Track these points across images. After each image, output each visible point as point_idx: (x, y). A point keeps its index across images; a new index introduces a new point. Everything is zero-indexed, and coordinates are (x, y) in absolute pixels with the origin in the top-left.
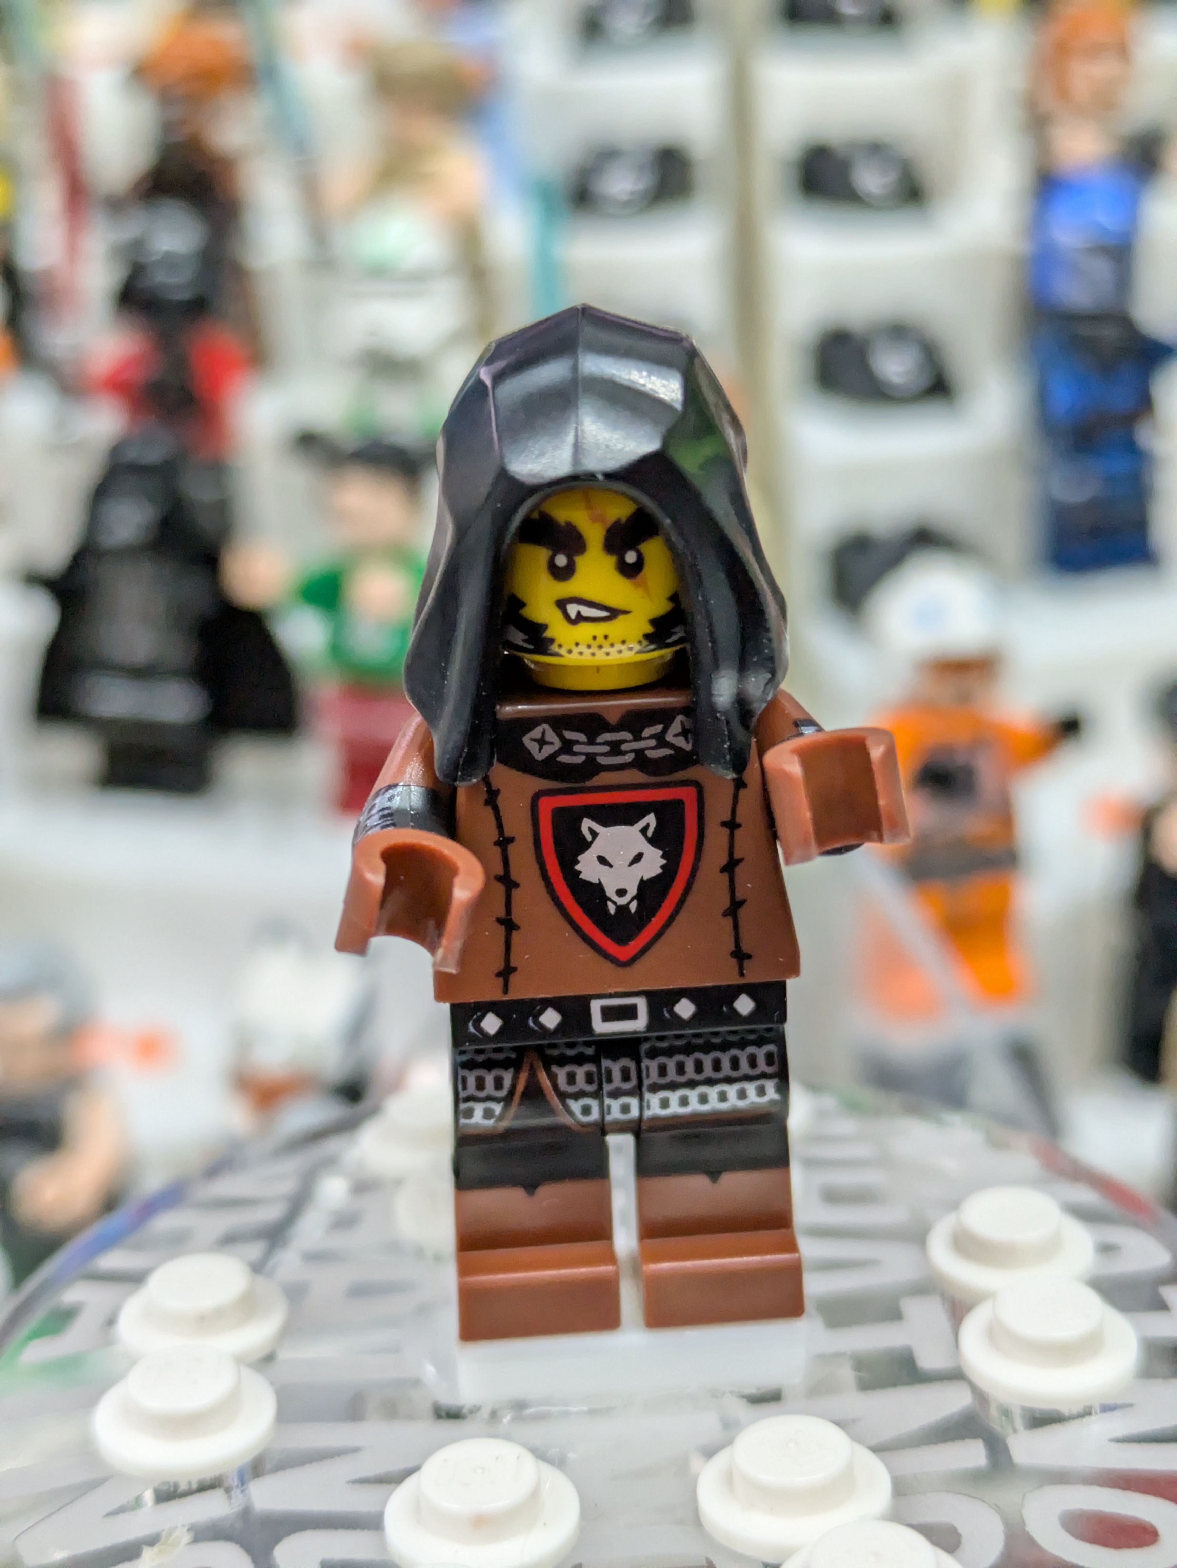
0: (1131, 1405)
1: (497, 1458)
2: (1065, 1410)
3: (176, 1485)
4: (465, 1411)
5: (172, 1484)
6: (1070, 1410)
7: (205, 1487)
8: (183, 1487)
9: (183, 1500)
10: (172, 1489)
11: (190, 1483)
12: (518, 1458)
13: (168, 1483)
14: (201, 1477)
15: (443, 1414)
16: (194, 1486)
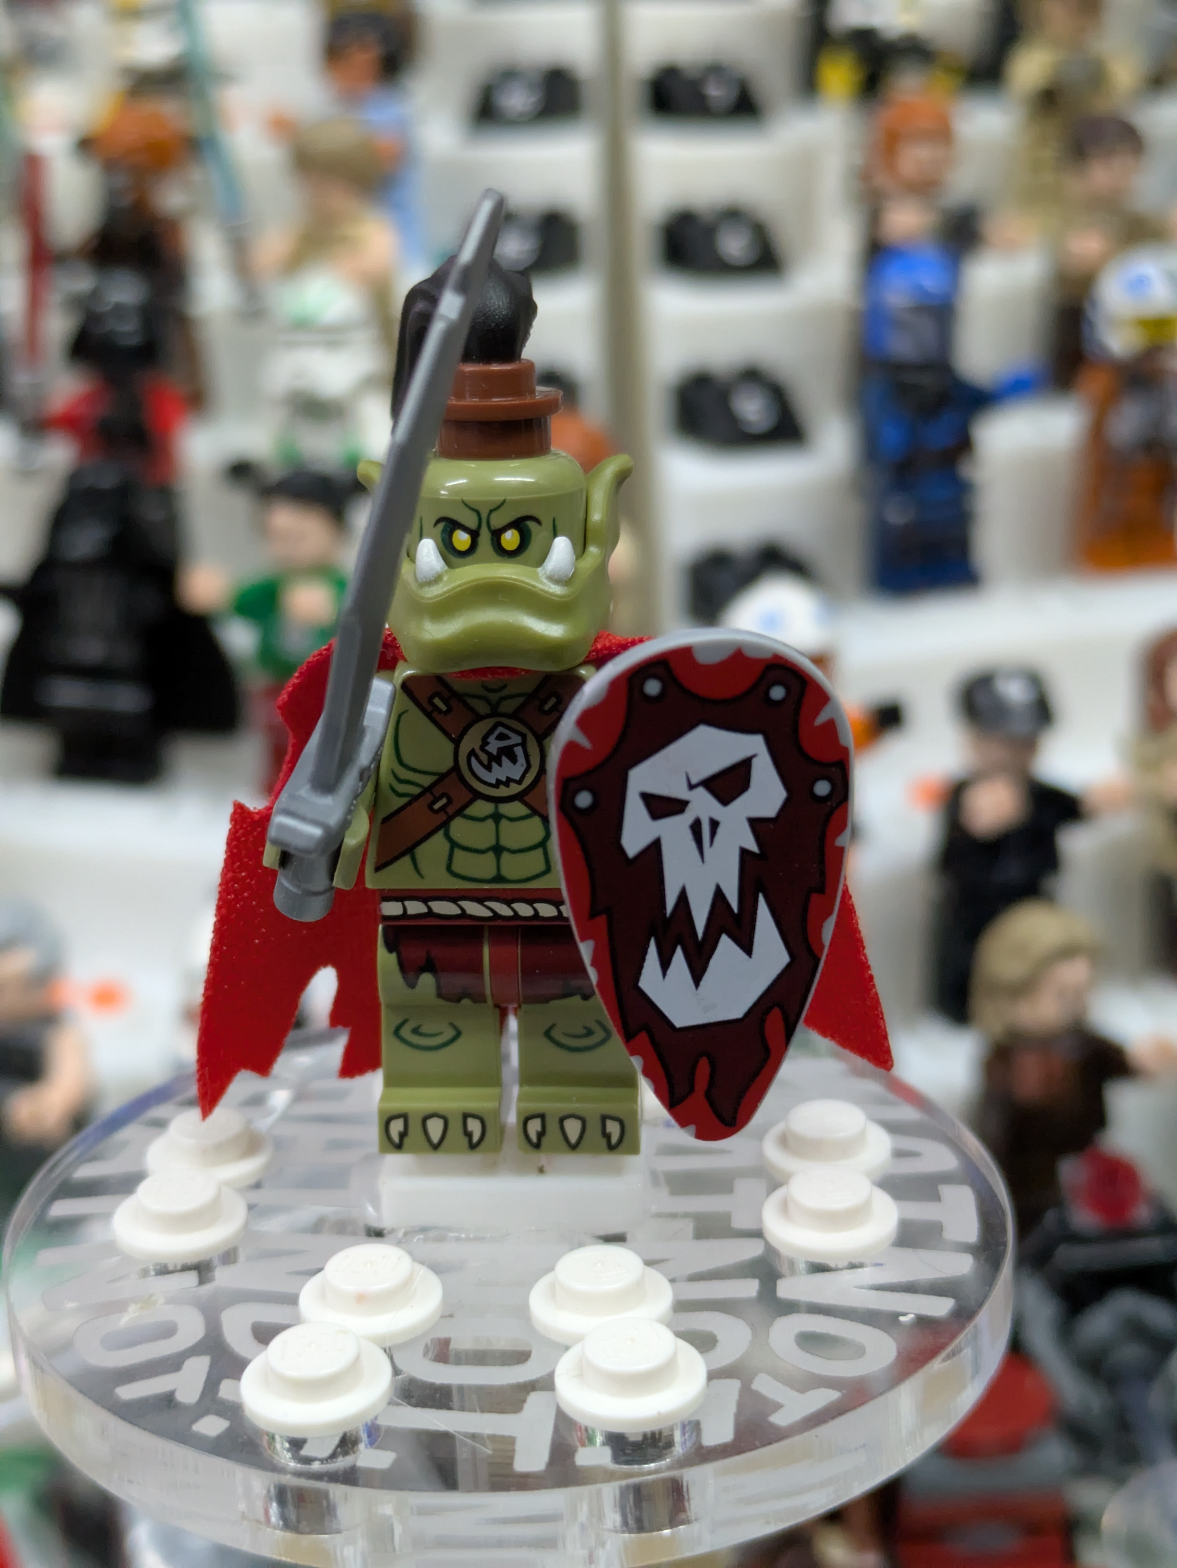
0: (881, 1265)
1: (384, 1257)
2: (832, 1264)
3: (166, 1266)
4: (385, 1232)
5: (162, 1265)
6: (836, 1266)
7: (186, 1268)
8: (171, 1268)
9: (167, 1276)
10: (163, 1269)
11: (176, 1266)
12: (399, 1258)
13: (160, 1264)
14: (184, 1262)
15: (373, 1234)
16: (179, 1267)
